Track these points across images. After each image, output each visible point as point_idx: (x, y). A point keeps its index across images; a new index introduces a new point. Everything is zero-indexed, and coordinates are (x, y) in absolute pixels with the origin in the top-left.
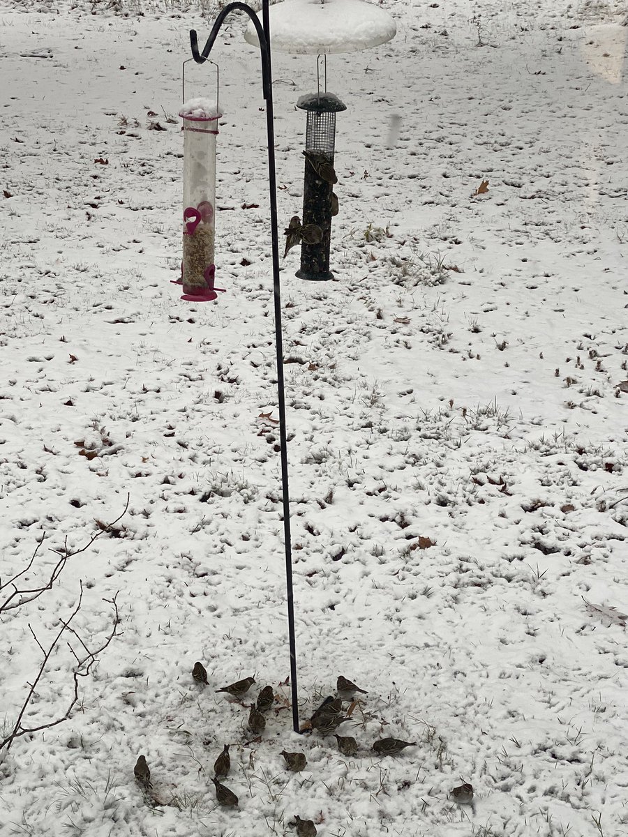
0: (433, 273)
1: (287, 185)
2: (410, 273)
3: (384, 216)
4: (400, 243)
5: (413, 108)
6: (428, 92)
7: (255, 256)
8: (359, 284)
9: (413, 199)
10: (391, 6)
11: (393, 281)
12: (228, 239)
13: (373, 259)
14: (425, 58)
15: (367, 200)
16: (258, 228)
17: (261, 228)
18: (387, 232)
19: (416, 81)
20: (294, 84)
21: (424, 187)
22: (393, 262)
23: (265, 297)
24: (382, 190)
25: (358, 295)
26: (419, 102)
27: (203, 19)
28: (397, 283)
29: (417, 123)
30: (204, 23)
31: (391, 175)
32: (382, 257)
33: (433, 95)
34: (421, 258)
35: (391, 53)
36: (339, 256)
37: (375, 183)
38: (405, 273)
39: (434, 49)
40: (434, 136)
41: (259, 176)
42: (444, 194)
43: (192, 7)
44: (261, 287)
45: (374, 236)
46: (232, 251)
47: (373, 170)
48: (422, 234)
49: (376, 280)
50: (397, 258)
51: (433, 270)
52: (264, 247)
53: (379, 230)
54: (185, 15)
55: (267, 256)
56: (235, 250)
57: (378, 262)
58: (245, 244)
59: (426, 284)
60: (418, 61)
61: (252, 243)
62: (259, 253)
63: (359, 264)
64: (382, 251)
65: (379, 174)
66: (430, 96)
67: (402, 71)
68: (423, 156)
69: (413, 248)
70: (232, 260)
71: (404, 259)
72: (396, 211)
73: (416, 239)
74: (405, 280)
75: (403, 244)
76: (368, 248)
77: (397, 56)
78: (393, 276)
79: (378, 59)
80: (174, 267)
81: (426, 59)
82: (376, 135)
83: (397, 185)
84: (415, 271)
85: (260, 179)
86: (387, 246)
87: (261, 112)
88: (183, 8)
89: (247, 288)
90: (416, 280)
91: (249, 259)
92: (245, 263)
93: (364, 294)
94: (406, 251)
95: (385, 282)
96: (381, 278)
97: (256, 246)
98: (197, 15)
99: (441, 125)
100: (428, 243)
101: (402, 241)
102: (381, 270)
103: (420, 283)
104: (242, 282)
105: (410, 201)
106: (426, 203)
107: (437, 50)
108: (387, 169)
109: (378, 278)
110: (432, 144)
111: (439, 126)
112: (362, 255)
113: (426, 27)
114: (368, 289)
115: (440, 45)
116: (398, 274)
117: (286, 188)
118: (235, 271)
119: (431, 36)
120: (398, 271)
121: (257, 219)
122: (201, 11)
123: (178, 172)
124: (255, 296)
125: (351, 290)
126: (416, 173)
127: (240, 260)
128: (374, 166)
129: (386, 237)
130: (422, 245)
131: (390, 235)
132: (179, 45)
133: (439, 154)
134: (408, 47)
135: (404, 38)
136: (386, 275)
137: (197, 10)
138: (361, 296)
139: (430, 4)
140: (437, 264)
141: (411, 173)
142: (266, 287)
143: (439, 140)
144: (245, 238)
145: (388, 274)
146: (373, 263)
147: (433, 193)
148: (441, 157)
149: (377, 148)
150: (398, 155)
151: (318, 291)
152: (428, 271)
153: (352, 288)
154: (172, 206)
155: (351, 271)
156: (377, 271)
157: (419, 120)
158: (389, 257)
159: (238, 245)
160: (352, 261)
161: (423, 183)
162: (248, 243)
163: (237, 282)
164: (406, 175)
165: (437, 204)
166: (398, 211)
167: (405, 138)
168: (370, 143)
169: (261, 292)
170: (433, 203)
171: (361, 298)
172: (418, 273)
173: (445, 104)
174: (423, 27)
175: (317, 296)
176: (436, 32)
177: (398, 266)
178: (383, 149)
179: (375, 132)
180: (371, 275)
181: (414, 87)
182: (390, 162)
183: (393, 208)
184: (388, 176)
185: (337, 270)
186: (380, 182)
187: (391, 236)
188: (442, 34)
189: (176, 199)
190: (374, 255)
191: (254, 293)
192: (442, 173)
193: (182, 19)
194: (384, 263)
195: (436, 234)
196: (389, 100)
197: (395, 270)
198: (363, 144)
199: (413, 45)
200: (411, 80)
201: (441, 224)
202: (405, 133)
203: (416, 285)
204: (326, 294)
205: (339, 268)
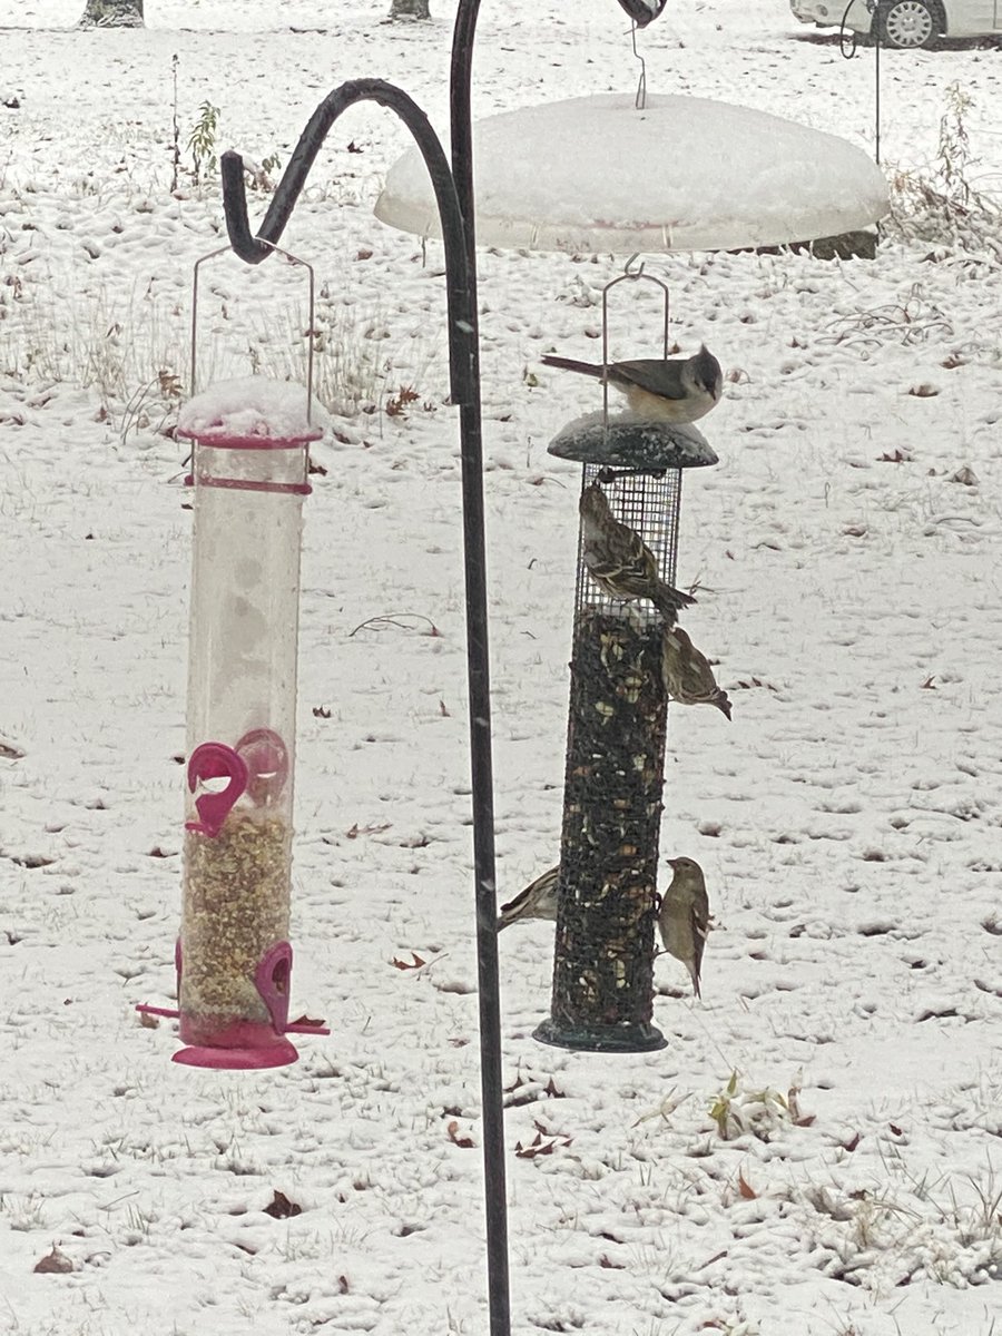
0: (967, 1241)
1: (425, 956)
2: (883, 1240)
3: (776, 1055)
4: (841, 1144)
5: (865, 710)
6: (914, 660)
7: (318, 1184)
8: (698, 1276)
9: (880, 1001)
10: (768, 390)
11: (821, 1267)
12: (217, 1129)
13: (747, 1193)
14: (898, 552)
15: (714, 1003)
16: (325, 1094)
17: (335, 1094)
18: (794, 1105)
19: (869, 625)
20: (435, 633)
21: (918, 965)
22: (820, 1204)
23: (359, 1319)
24: (767, 972)
25: (698, 1314)
26: (884, 692)
27: (102, 427)
28: (839, 1276)
29: (882, 758)
30: (107, 441)
31: (796, 922)
32: (776, 1187)
33: (937, 669)
34: (921, 1193)
35: (777, 538)
36: (625, 1184)
37: (739, 950)
38: (864, 1240)
39: (927, 526)
40: (948, 798)
41: (321, 927)
42: (992, 985)
43: (65, 392)
44: (344, 1285)
45: (746, 1120)
46: (233, 1168)
47: (732, 906)
48: (919, 1113)
49: (758, 1261)
50: (832, 1192)
51: (964, 1228)
52: (349, 1156)
53: (762, 1098)
54: (40, 415)
55: (359, 1187)
56: (244, 1165)
57: (763, 1205)
58: (283, 1146)
59: (942, 1278)
60: (874, 565)
61: (302, 1144)
62: (329, 1175)
63: (696, 1212)
64: (778, 1169)
65: (752, 922)
66: (925, 672)
67: (819, 593)
68: (910, 863)
69: (888, 1160)
70: (235, 1198)
71: (859, 1195)
72: (821, 1041)
73: (897, 1131)
74: (866, 1266)
75: (851, 1148)
76: (727, 1158)
77: (798, 547)
78: (820, 1252)
79: (730, 556)
80: (25, 1219)
81: (900, 558)
82: (735, 793)
83: (818, 954)
84: (898, 1235)
85: (325, 936)
86: (795, 1152)
87: (321, 720)
88: (32, 394)
89: (292, 1290)
90: (903, 1266)
91: (293, 1196)
92: (282, 1207)
93: (718, 1311)
94: (862, 1170)
95: (792, 1270)
96: (781, 1258)
97: (321, 1154)
98: (84, 415)
99: (967, 762)
100: (943, 1142)
101: (848, 1136)
102: (776, 1233)
103: (920, 1274)
104: (271, 1269)
105: (871, 1010)
106: (927, 1016)
107: (941, 528)
108: (781, 905)
109: (766, 1258)
110: (942, 825)
111: (960, 768)
112: (706, 1182)
113: (898, 458)
114: (732, 1292)
115: (951, 513)
116: (840, 1243)
117: (419, 963)
118: (247, 1235)
119: (912, 483)
120: (841, 1235)
121: (323, 1066)
122: (96, 404)
123: (28, 914)
124: (322, 1316)
125: (671, 1299)
126: (885, 919)
127: (267, 1198)
128: (734, 895)
129: (787, 1124)
130: (922, 1150)
131: (804, 1114)
132: (18, 511)
133: (967, 858)
134: (837, 520)
135: (820, 491)
136: (795, 1246)
137: (84, 399)
138: (708, 1315)
139: (907, 386)
140: (981, 1208)
141: (870, 919)
142: (360, 1285)
143: (964, 815)
144: (280, 1126)
145: (804, 1245)
146: (744, 1209)
147: (952, 983)
148: (973, 866)
149: (743, 836)
150: (820, 861)
151: (549, 1298)
152: (947, 1233)
153: (673, 1289)
154: (10, 1022)
155: (667, 1235)
156: (762, 1234)
157: (888, 748)
158: (803, 1187)
159: (255, 1151)
160: (672, 1201)
161: (915, 951)
162: (293, 1143)
163: (256, 1269)
164: (853, 923)
165: (969, 1019)
166: (829, 1040)
167: (844, 804)
168: (716, 821)
169: (344, 1300)
170: (952, 1013)
171: (708, 1324)
172: (911, 1241)
173: (981, 699)
174: (887, 458)
175: (547, 1317)
176: (932, 472)
177: (840, 1216)
178: (763, 840)
179: (736, 786)
180: (738, 1247)
181: (866, 646)
182: (791, 884)
183: (810, 1029)
184: (789, 925)
185: (615, 1232)
186: (756, 946)
187: (807, 1122)
188: (957, 479)
189: (25, 1001)
190: (750, 1181)
191: (318, 1307)
192: (981, 917)
193: (27, 432)
194: (787, 1205)
195: (972, 1115)
196: (778, 684)
197: (826, 1228)
198: (690, 825)
199: (857, 515)
200: (856, 622)
201: (985, 1082)
202: (839, 790)
203: (905, 1282)
204: (579, 1311)
205: (625, 1223)
